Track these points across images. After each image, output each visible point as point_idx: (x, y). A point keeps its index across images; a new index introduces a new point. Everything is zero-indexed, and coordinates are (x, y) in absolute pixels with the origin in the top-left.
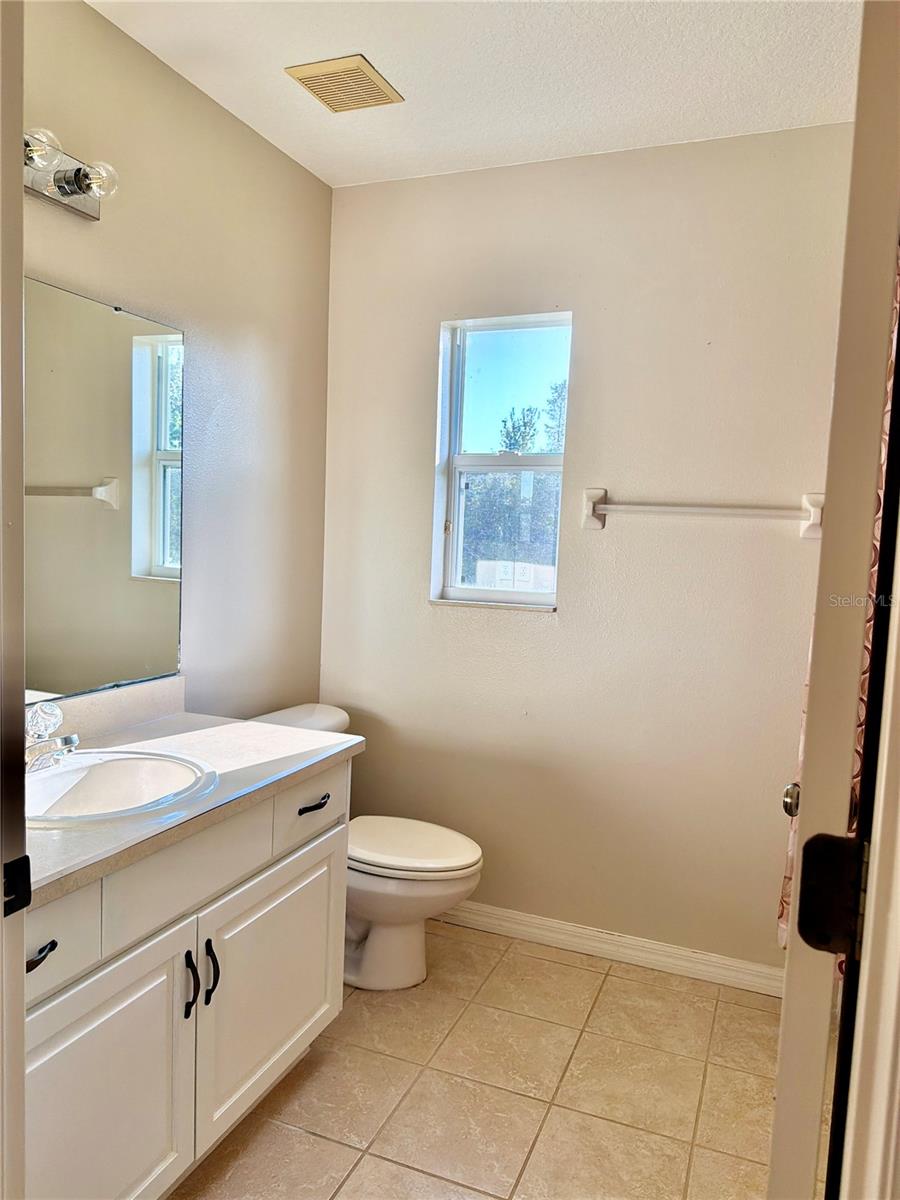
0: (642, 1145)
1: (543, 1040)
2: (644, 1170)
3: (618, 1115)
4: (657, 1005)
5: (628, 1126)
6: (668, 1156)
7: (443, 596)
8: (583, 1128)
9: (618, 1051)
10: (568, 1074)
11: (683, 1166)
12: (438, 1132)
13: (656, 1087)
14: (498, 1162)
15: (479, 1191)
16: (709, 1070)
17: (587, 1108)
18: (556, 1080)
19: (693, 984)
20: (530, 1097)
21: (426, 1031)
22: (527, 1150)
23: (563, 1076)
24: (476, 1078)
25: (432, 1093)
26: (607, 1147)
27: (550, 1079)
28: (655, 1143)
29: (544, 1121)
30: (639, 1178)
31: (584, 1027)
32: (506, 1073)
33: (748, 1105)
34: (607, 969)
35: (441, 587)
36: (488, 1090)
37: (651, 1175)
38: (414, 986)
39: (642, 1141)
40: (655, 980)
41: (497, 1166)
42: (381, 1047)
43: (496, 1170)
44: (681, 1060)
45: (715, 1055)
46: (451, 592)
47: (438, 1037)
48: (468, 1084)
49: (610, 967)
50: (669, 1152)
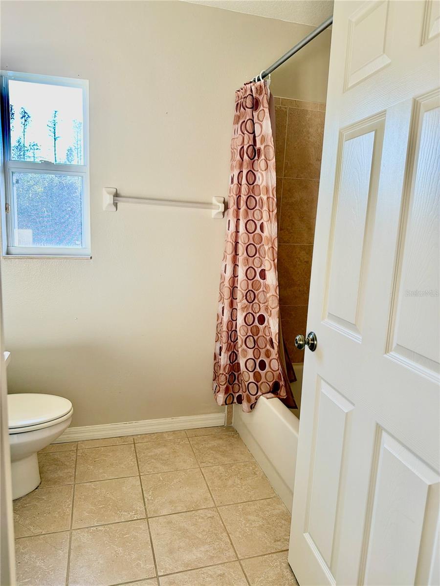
0: (197, 518)
1: (124, 488)
2: (205, 529)
3: (179, 509)
4: (165, 449)
5: (186, 512)
6: (210, 517)
7: (8, 254)
8: (168, 523)
9: (161, 479)
10: (146, 500)
11: (218, 518)
12: (101, 562)
13: (187, 488)
14: (140, 560)
15: (141, 580)
16: (202, 471)
17: (165, 512)
18: (142, 506)
19: (174, 433)
20: (135, 520)
21: (59, 511)
22: (150, 547)
23: (144, 502)
24: (103, 523)
25: (84, 543)
26: (184, 526)
27: (139, 506)
28: (202, 514)
29: (149, 528)
30: (205, 533)
31: (139, 473)
32: (116, 513)
33: (226, 479)
34: (133, 441)
35: (6, 247)
36: (113, 527)
37: (209, 530)
38: (36, 488)
39: (196, 516)
40: (157, 438)
41: (141, 562)
42: (38, 531)
43: (142, 565)
44: (189, 471)
45: (201, 463)
46: (13, 250)
47: (69, 511)
48: (100, 528)
49: (134, 439)
50: (209, 515)
